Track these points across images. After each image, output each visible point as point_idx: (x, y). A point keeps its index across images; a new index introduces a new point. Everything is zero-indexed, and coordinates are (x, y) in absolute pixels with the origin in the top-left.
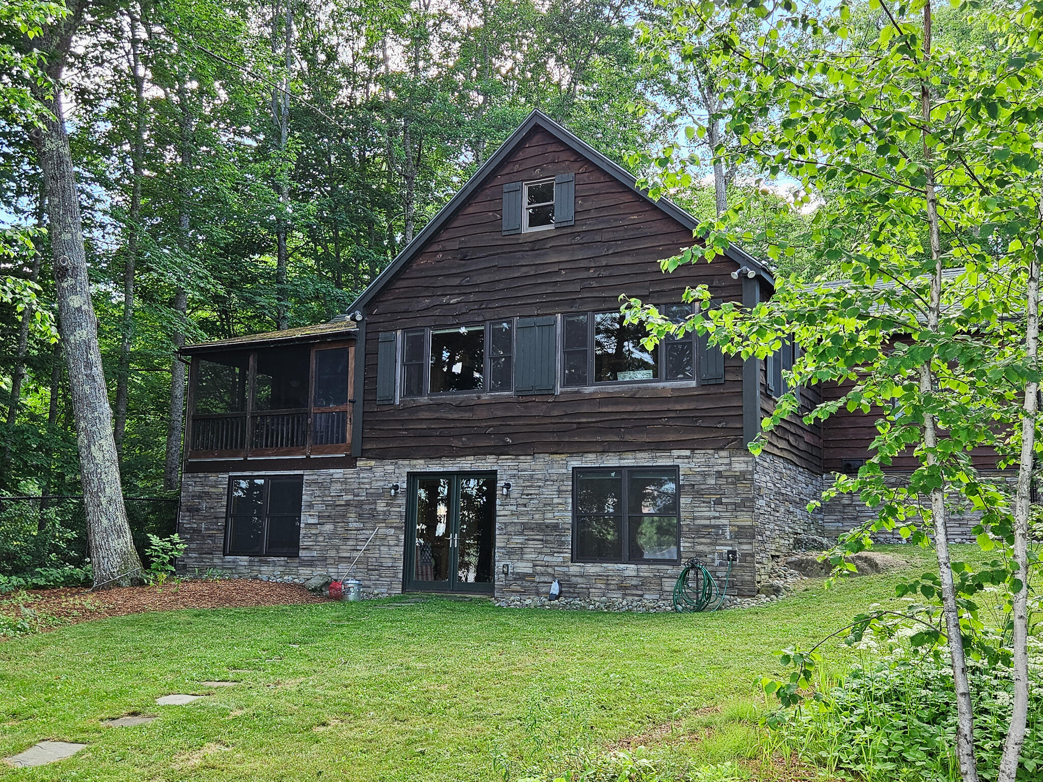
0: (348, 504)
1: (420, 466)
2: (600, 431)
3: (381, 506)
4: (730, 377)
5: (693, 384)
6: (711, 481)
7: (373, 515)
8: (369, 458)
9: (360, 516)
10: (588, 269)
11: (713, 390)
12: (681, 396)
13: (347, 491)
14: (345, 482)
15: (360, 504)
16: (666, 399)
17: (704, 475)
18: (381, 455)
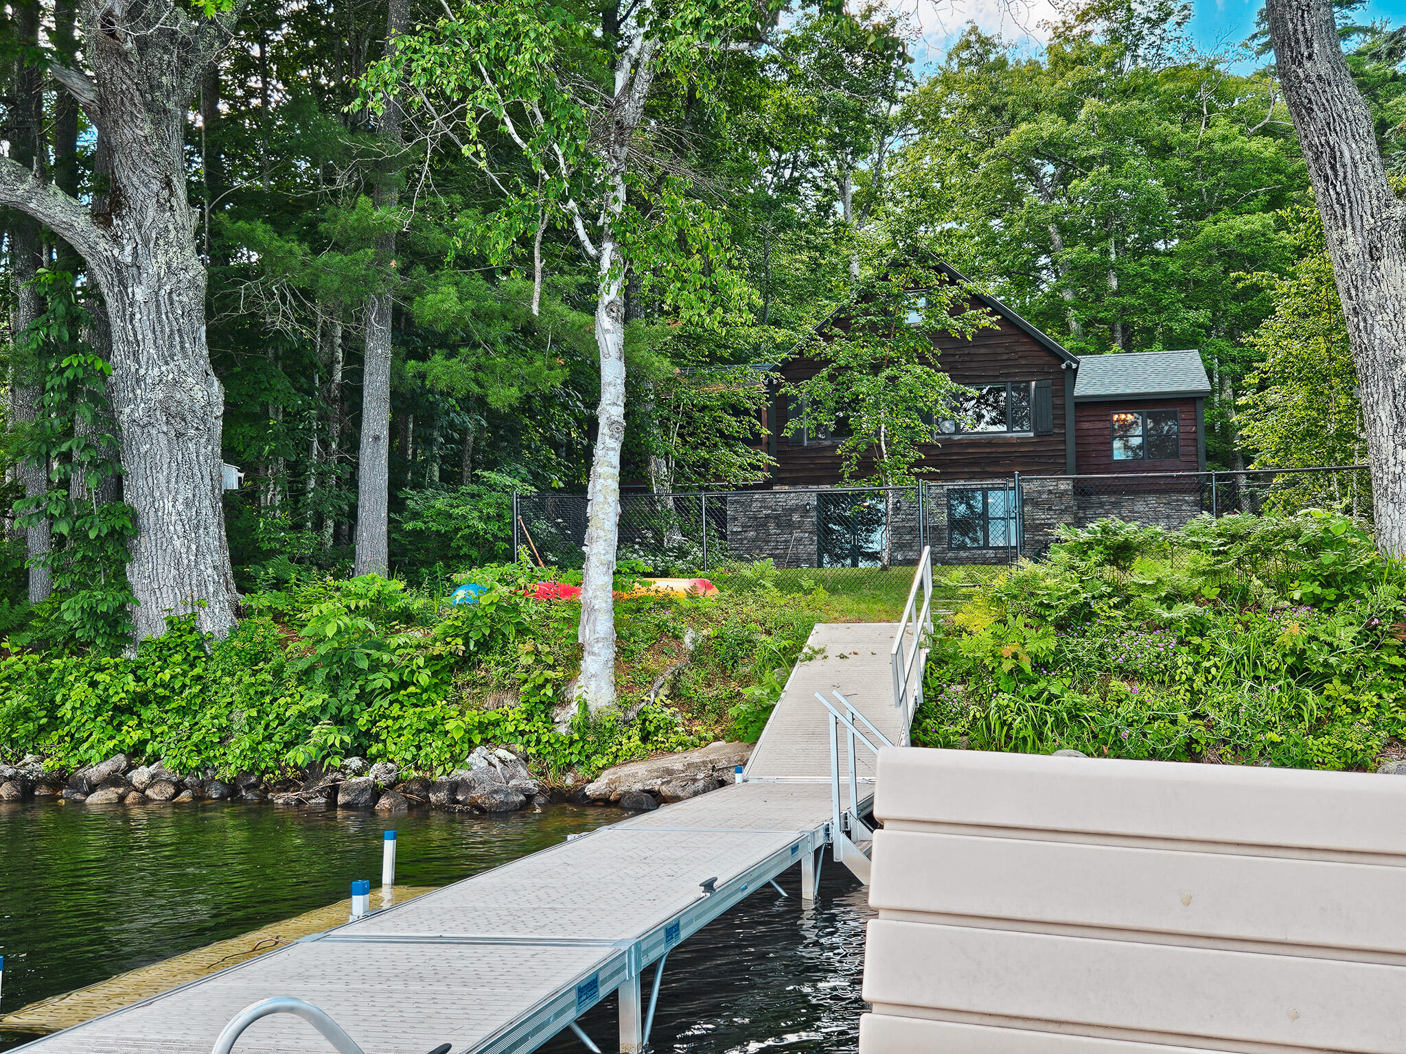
0: (767, 516)
1: (826, 488)
2: (967, 465)
3: (796, 517)
4: (1056, 431)
5: (1032, 434)
6: (1045, 496)
7: (790, 526)
8: (783, 484)
9: (778, 526)
10: (954, 355)
11: (1045, 439)
12: (1023, 442)
13: (765, 508)
14: (764, 501)
15: (777, 517)
16: (1013, 445)
17: (1039, 492)
18: (793, 482)
